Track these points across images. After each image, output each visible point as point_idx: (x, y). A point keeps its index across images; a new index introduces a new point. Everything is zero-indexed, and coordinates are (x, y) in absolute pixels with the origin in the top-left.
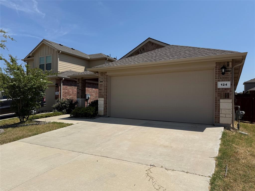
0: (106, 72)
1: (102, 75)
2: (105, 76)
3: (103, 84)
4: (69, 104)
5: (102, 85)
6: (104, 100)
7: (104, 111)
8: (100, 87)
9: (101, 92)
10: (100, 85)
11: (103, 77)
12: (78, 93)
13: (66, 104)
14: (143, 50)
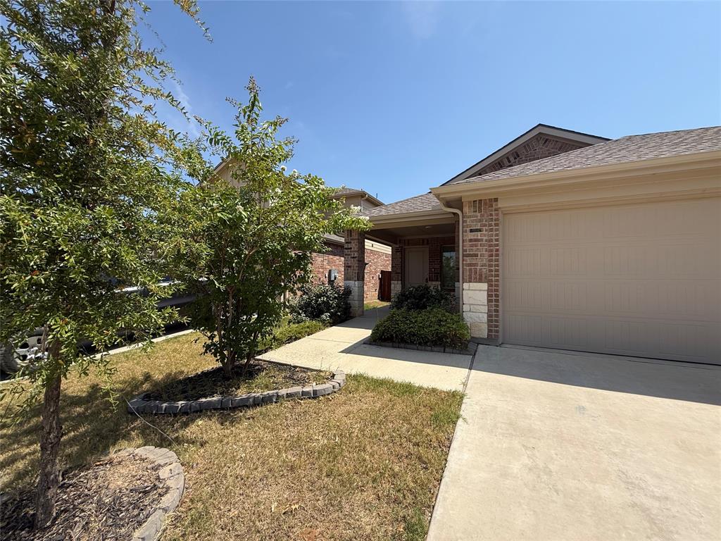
0: (496, 200)
1: (480, 208)
2: (493, 213)
3: (485, 238)
4: (335, 298)
5: (476, 240)
6: (488, 291)
7: (489, 326)
8: (472, 246)
9: (476, 265)
10: (471, 240)
11: (482, 216)
12: (349, 267)
13: (327, 297)
14: (515, 158)
